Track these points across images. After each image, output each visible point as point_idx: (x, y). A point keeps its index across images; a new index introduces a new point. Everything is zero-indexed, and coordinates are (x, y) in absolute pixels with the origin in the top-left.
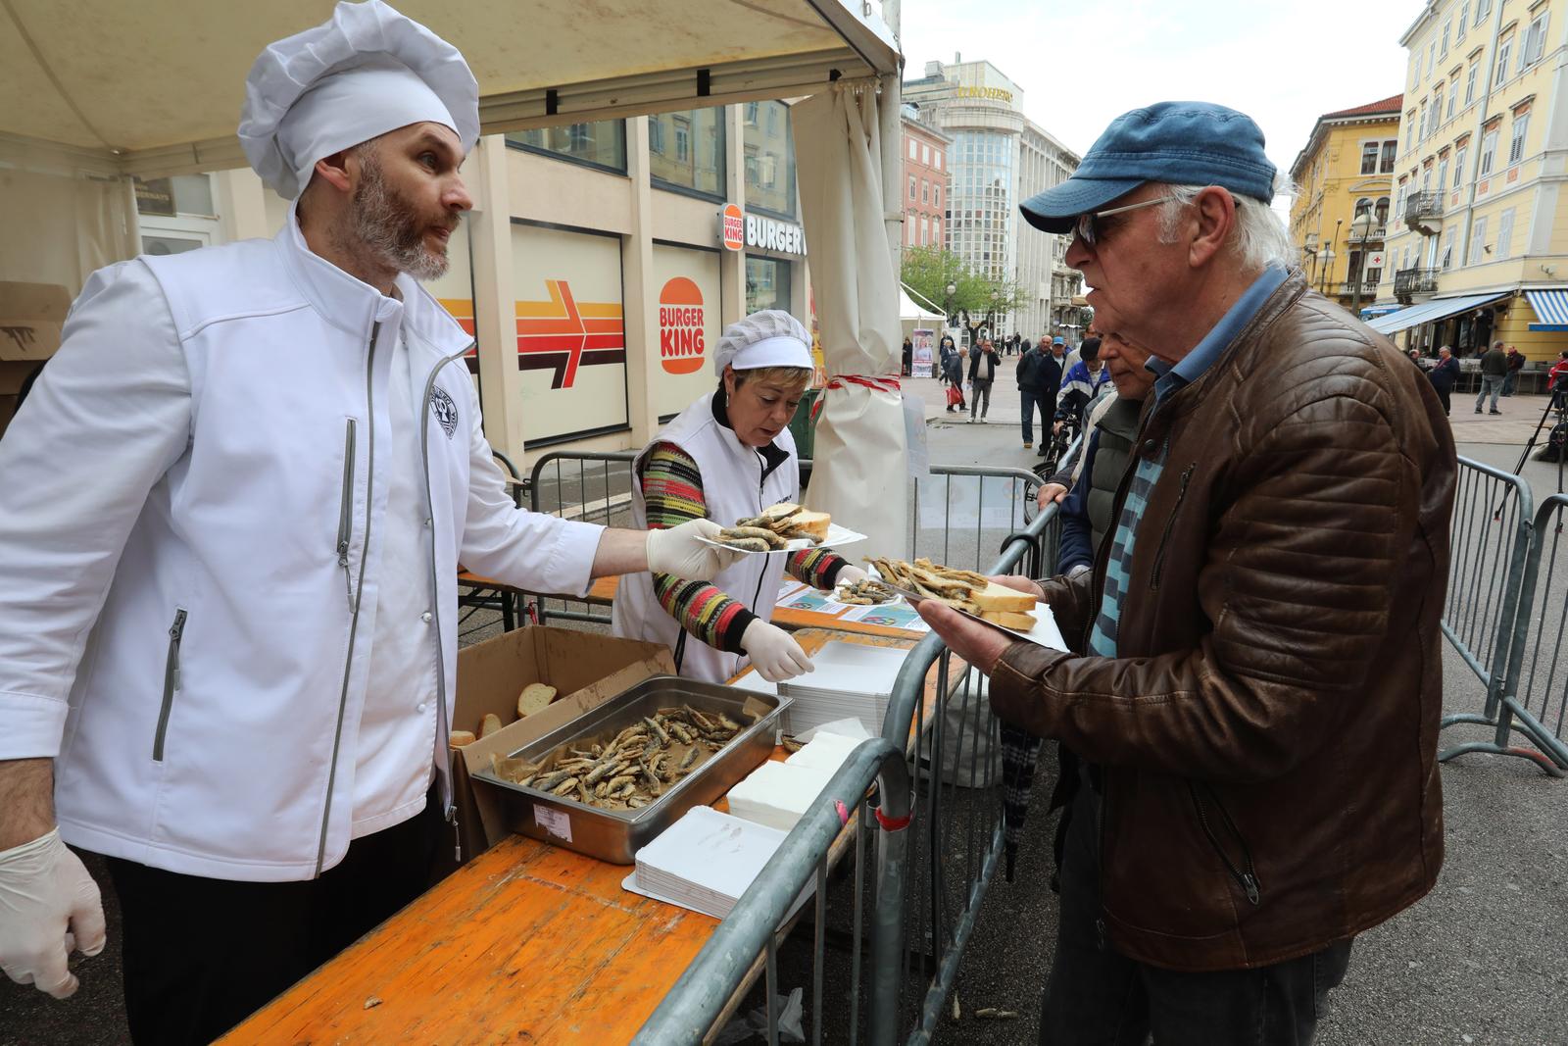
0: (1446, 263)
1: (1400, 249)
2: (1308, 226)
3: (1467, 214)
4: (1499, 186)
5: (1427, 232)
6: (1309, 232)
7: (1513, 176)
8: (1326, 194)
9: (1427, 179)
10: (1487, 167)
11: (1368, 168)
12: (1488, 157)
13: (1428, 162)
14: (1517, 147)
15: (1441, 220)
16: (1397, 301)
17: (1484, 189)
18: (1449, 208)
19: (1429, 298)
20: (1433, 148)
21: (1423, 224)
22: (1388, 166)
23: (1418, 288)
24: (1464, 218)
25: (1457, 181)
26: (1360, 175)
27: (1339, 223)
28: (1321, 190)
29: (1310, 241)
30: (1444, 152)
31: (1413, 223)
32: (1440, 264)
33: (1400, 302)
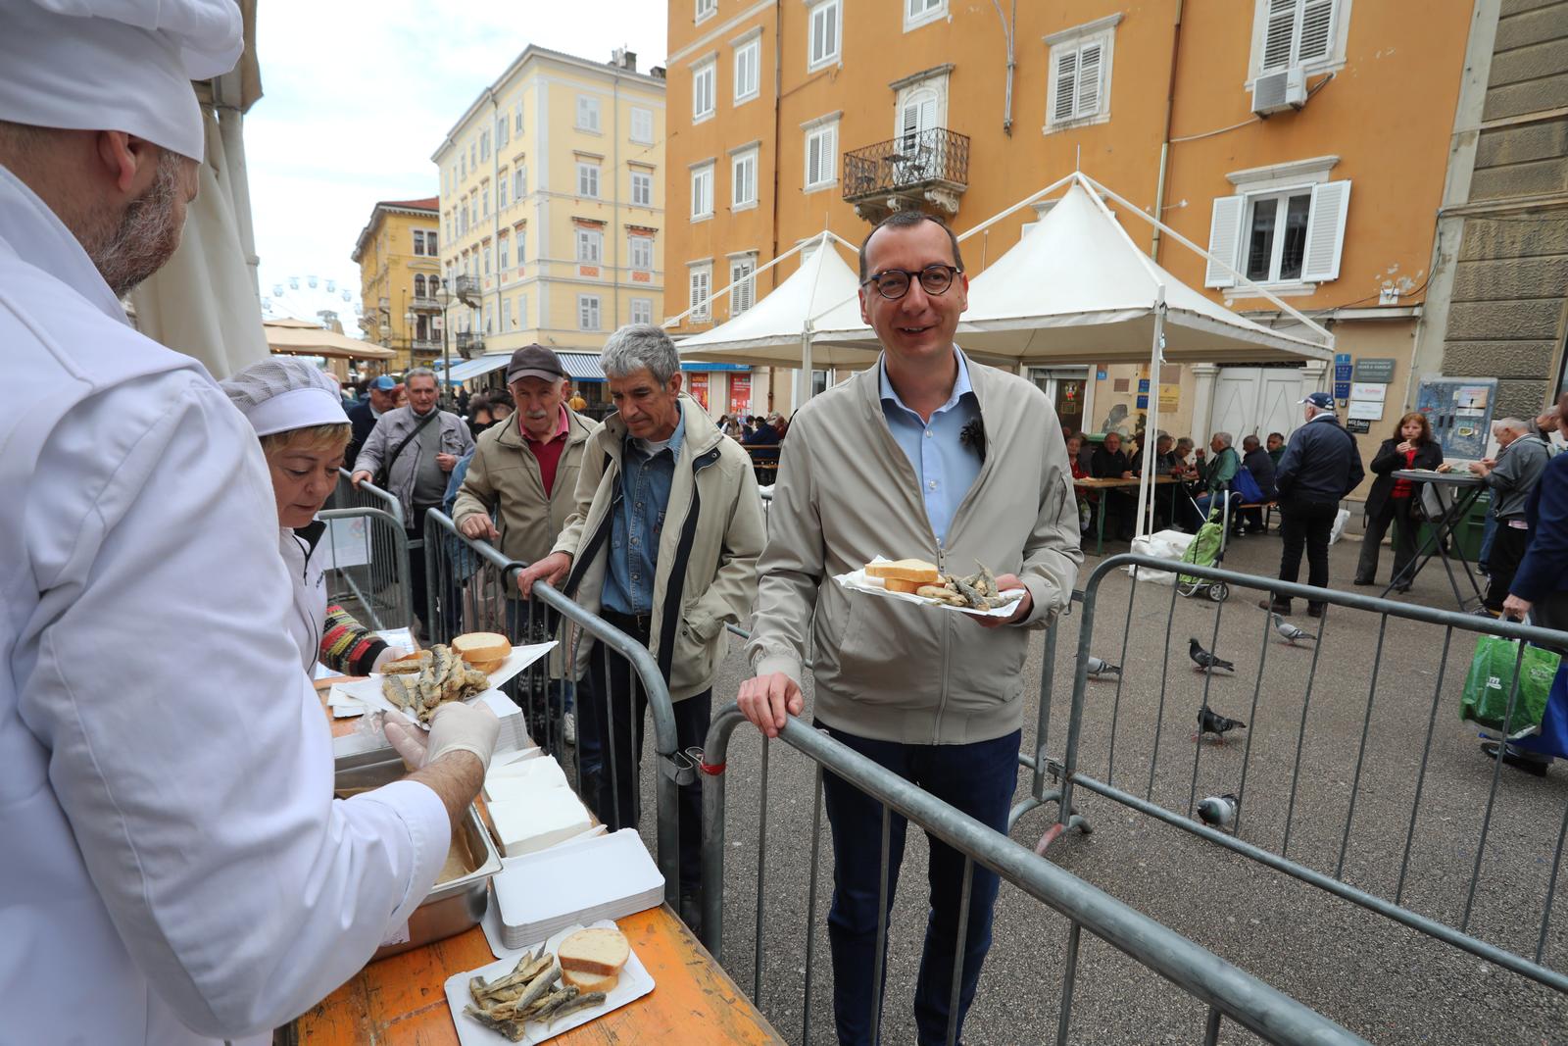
0: (489, 329)
1: (457, 318)
2: (379, 291)
3: (497, 295)
4: (514, 278)
5: (472, 305)
6: (381, 295)
7: (522, 273)
8: (391, 266)
9: (466, 266)
10: (505, 265)
11: (419, 250)
12: (505, 257)
13: (465, 253)
14: (521, 252)
15: (480, 298)
16: (459, 355)
17: (505, 279)
18: (485, 290)
19: (481, 355)
20: (467, 244)
21: (469, 299)
22: (433, 251)
23: (472, 347)
24: (495, 299)
25: (487, 271)
26: (414, 255)
27: (404, 291)
28: (386, 262)
29: (383, 304)
30: (475, 248)
31: (463, 297)
32: (485, 330)
33: (462, 357)
